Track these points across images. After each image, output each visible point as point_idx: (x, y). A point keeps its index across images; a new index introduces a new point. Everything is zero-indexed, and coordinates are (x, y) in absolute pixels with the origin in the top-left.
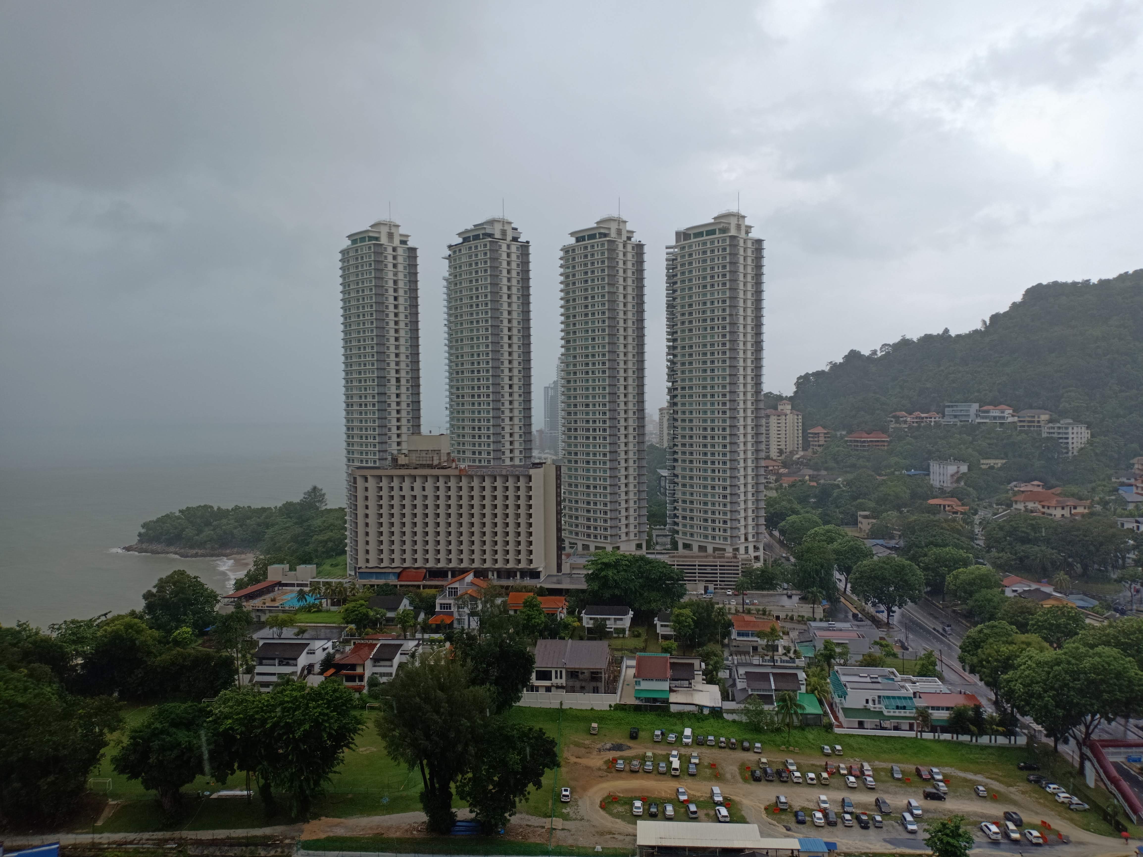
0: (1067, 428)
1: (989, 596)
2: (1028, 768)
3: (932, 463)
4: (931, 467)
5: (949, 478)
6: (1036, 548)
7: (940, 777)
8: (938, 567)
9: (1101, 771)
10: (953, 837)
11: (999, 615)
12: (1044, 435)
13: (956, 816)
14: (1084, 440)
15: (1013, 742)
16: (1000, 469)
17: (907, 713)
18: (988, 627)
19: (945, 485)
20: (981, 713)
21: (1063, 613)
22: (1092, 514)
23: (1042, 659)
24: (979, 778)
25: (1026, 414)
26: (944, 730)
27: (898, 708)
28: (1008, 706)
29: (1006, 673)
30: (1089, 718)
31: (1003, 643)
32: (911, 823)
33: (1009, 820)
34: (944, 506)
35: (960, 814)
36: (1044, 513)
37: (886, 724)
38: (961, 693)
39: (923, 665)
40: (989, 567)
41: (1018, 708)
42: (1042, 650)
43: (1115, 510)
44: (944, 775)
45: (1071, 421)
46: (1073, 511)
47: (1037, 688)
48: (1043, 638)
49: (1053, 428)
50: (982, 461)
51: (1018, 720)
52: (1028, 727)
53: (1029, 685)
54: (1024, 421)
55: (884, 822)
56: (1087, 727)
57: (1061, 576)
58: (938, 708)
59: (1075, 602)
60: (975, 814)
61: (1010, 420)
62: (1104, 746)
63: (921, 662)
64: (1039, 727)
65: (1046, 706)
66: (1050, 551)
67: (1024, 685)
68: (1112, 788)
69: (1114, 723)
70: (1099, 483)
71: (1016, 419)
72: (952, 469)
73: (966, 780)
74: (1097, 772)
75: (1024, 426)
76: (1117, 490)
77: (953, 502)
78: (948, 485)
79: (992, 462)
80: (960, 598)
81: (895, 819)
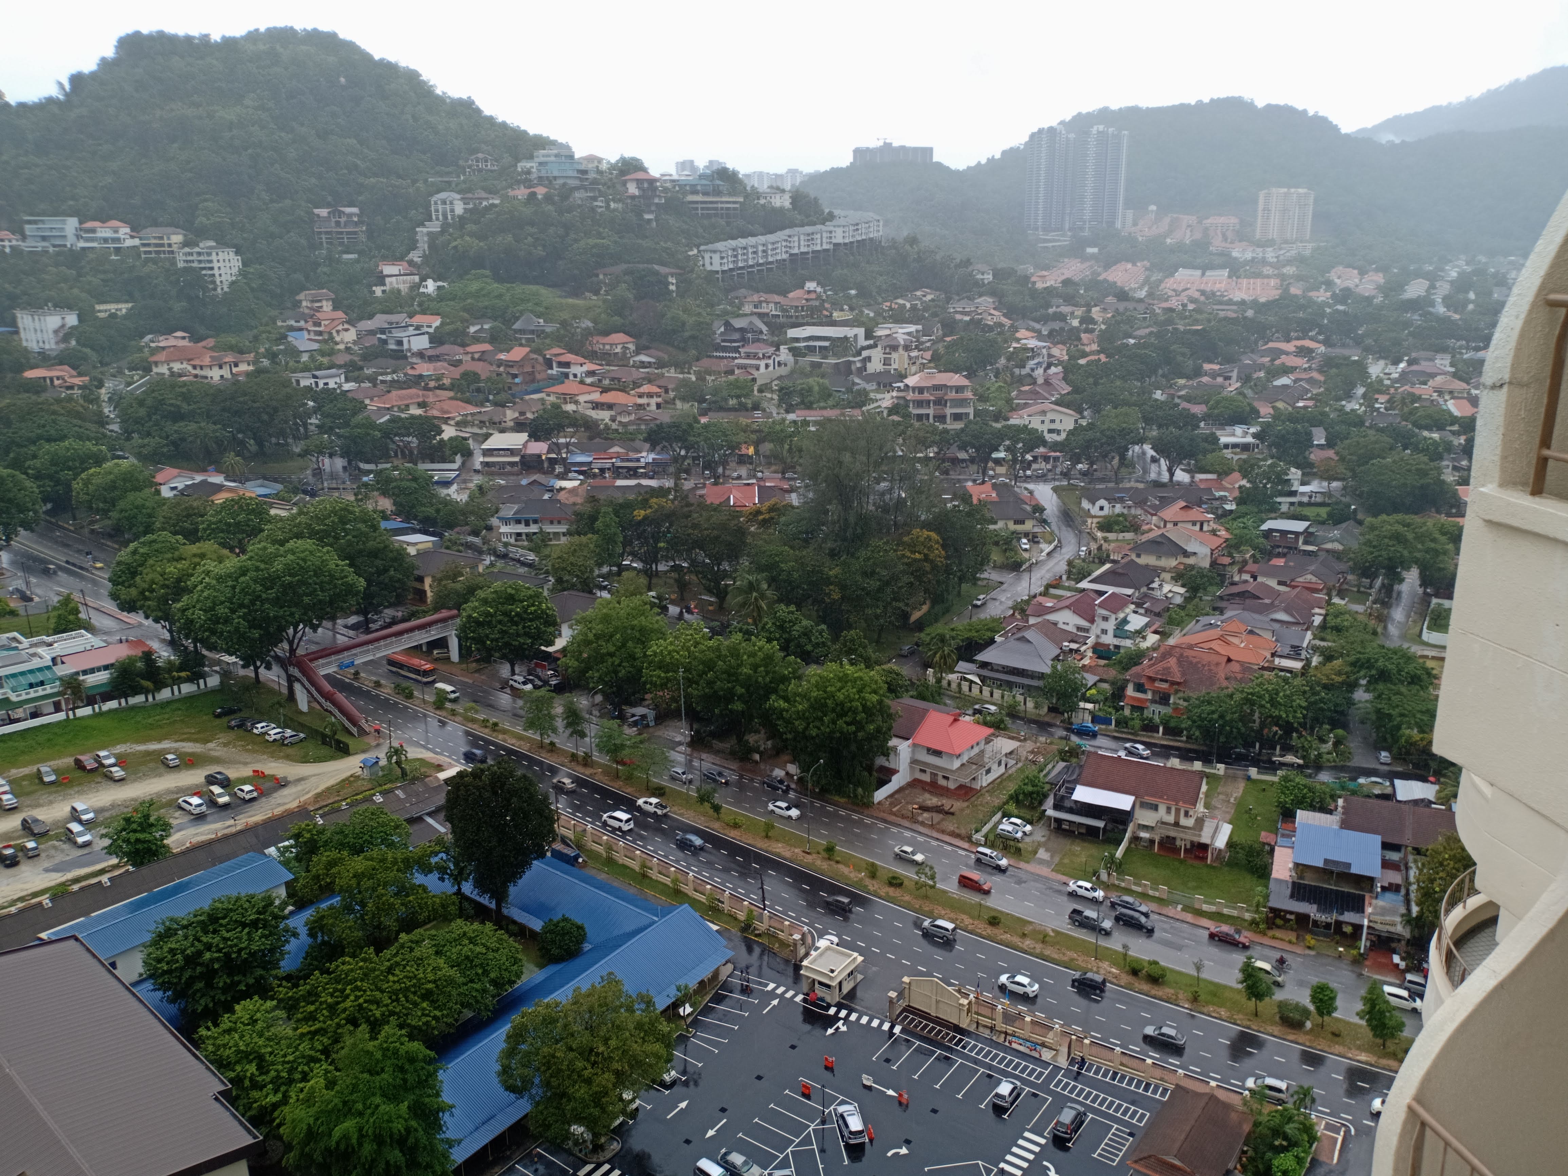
0: (209, 254)
1: (139, 502)
2: (228, 712)
3: (19, 314)
4: (19, 321)
5: (51, 336)
6: (193, 426)
7: (112, 761)
8: (56, 472)
9: (313, 690)
10: (143, 830)
11: (158, 525)
12: (181, 265)
13: (144, 802)
14: (235, 270)
15: (202, 686)
16: (125, 317)
17: (48, 690)
18: (144, 543)
19: (47, 347)
20: (154, 661)
21: (241, 507)
22: (259, 372)
23: (222, 572)
24: (165, 745)
25: (152, 234)
26: (106, 697)
27: (31, 686)
28: (189, 643)
29: (179, 601)
30: (291, 631)
31: (169, 561)
32: (80, 834)
33: (213, 784)
34: (51, 379)
35: (148, 798)
36: (196, 376)
37: (19, 713)
38: (121, 641)
39: (59, 617)
40: (133, 460)
41: (202, 641)
42: (220, 560)
43: (287, 363)
44: (117, 756)
45: (212, 243)
46: (235, 370)
47: (222, 610)
48: (220, 544)
49: (191, 254)
50: (98, 307)
51: (204, 656)
52: (219, 662)
53: (212, 609)
54: (148, 245)
55: (42, 847)
56: (291, 643)
57: (231, 458)
58: (92, 671)
59: (255, 490)
60: (169, 792)
61: (129, 243)
62: (311, 660)
63: (56, 613)
64: (233, 659)
65: (237, 629)
66: (212, 427)
67: (205, 611)
68: (328, 705)
69: (320, 630)
70: (262, 328)
71: (136, 242)
72: (53, 321)
73: (148, 753)
74: (309, 691)
75: (150, 252)
76: (285, 337)
77: (64, 372)
78: (51, 345)
79: (112, 307)
80: (98, 511)
81: (57, 838)
